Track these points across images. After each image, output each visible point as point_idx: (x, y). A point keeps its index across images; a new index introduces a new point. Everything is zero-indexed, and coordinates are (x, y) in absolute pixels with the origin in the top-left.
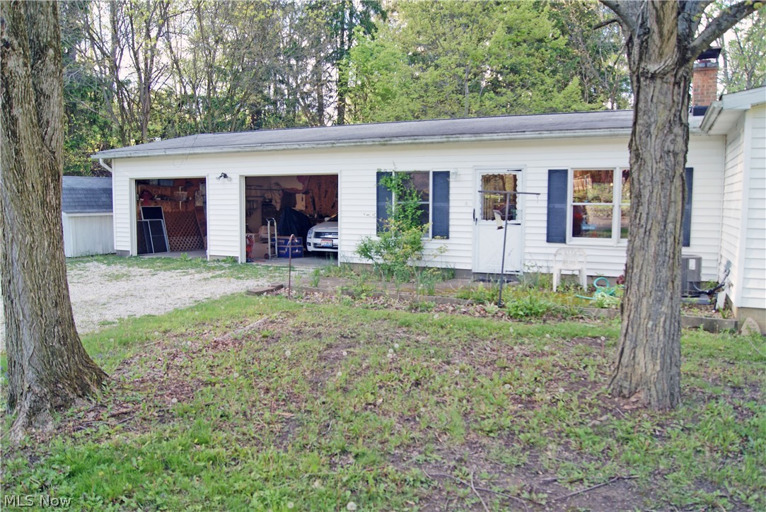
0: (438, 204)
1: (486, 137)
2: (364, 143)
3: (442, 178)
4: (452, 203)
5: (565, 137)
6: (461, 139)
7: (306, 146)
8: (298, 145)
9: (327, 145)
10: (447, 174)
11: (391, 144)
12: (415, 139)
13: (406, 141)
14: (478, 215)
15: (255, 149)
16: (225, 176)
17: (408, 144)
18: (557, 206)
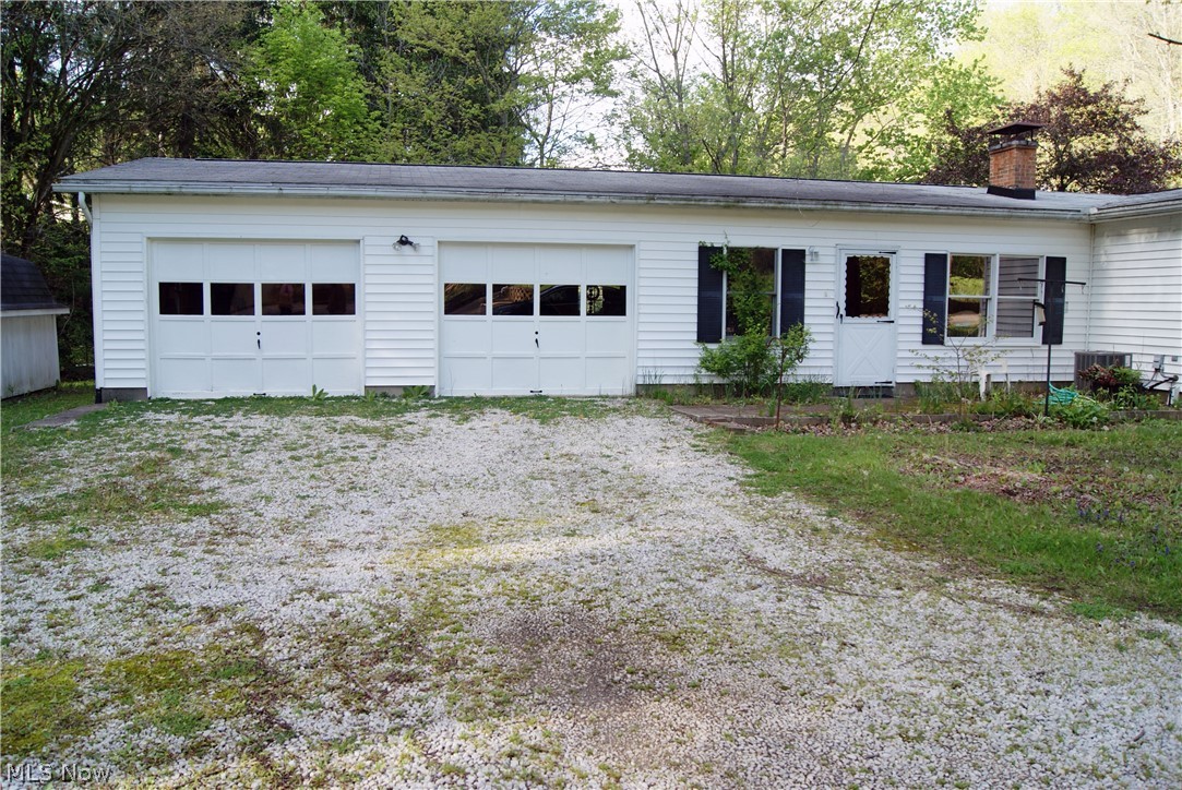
0: (790, 296)
1: (874, 207)
2: (701, 203)
3: (795, 259)
4: (807, 294)
5: (962, 215)
6: (841, 207)
7: (602, 200)
8: (588, 196)
9: (639, 201)
10: (801, 253)
11: (744, 207)
12: (780, 203)
13: (766, 205)
14: (843, 312)
15: (499, 197)
16: (404, 241)
17: (768, 208)
18: (936, 299)
